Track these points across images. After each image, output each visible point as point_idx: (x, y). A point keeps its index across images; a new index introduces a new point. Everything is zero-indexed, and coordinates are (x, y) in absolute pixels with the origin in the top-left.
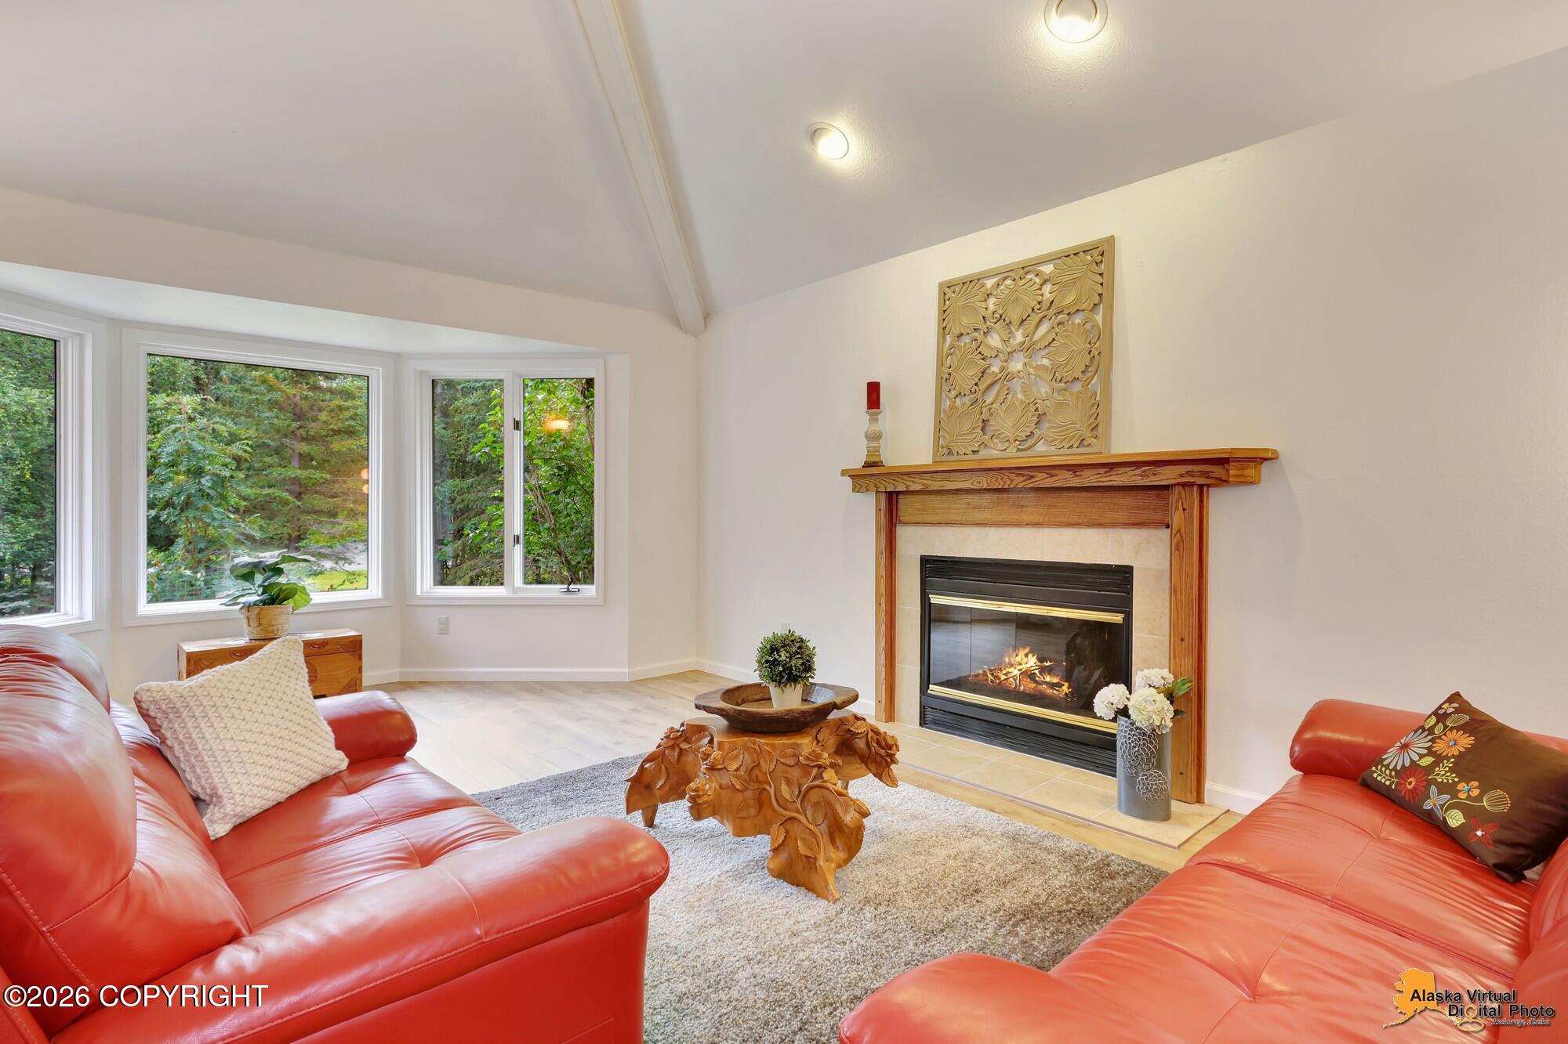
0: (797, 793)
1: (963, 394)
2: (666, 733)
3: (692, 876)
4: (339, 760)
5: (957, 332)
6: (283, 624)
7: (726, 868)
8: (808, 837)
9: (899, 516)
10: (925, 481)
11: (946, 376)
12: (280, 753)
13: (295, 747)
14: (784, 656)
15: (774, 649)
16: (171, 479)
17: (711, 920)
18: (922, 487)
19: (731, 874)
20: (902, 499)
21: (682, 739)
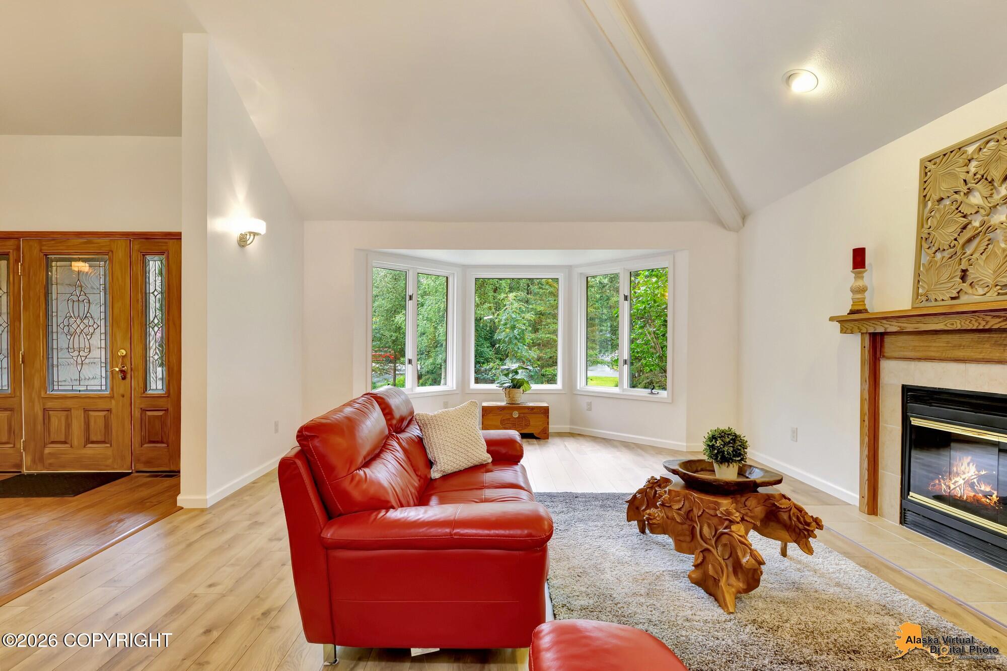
0: (713, 534)
1: (941, 249)
2: (649, 479)
3: (648, 566)
4: (488, 458)
5: (936, 197)
6: (518, 398)
7: (670, 569)
8: (716, 565)
9: (884, 352)
10: (900, 324)
11: (925, 236)
12: (460, 449)
13: (466, 447)
14: (719, 443)
15: (713, 438)
16: (504, 331)
17: (642, 592)
18: (899, 329)
19: (671, 573)
20: (888, 340)
21: (655, 484)
